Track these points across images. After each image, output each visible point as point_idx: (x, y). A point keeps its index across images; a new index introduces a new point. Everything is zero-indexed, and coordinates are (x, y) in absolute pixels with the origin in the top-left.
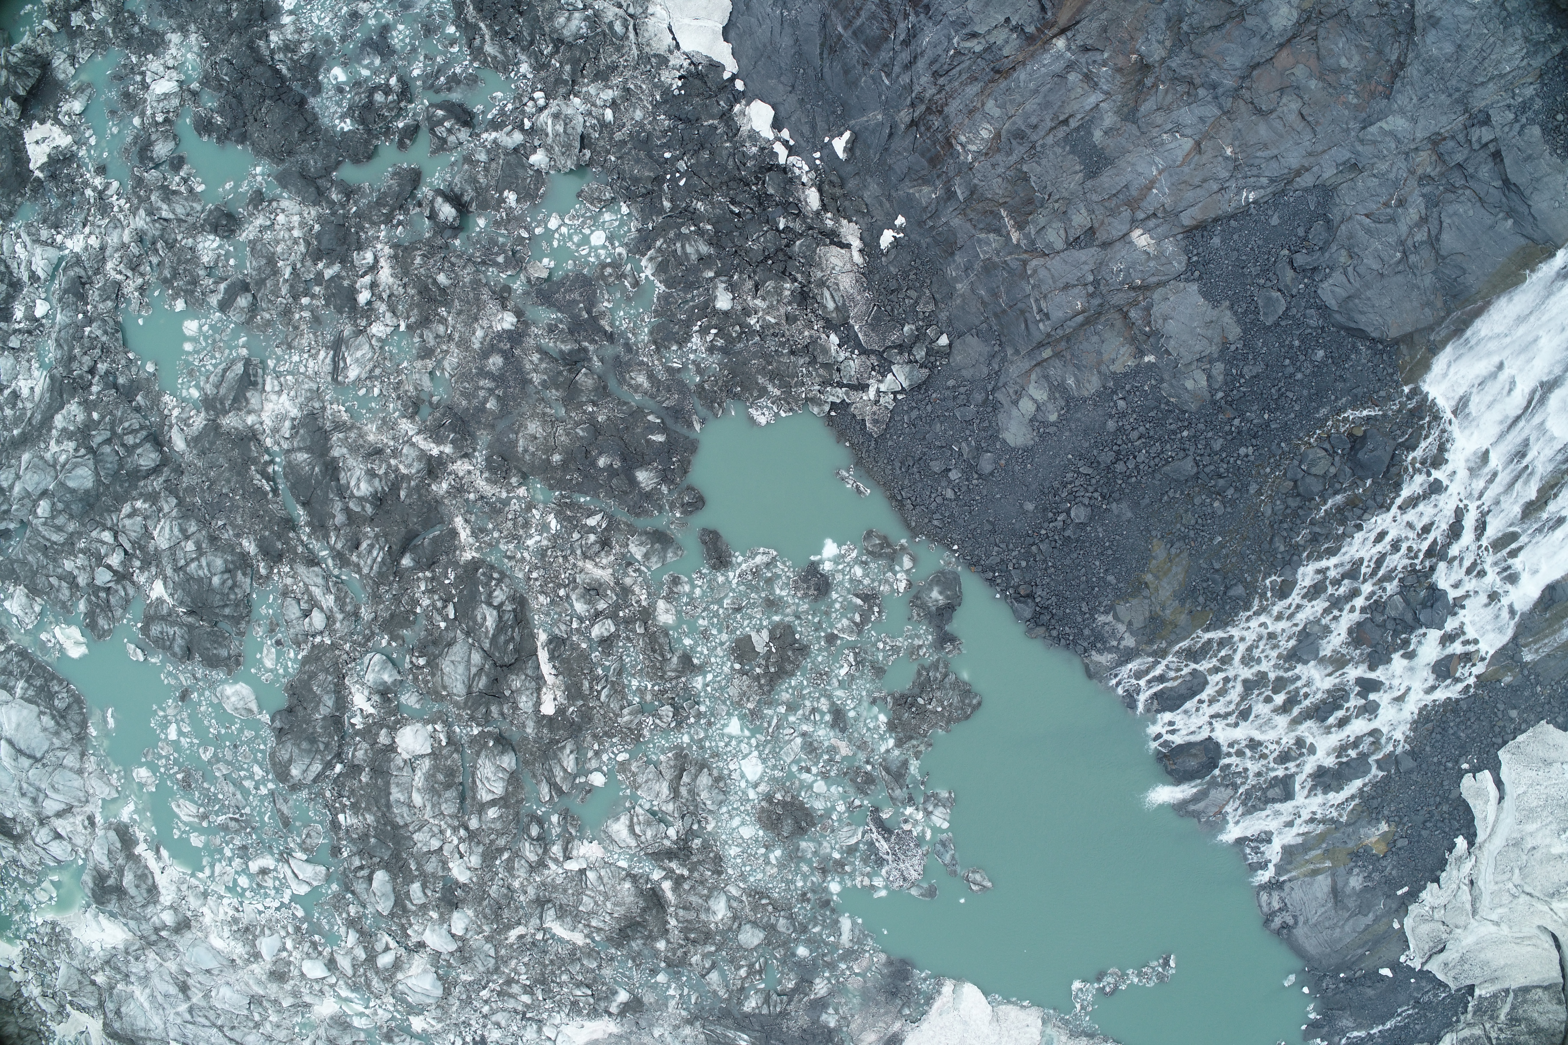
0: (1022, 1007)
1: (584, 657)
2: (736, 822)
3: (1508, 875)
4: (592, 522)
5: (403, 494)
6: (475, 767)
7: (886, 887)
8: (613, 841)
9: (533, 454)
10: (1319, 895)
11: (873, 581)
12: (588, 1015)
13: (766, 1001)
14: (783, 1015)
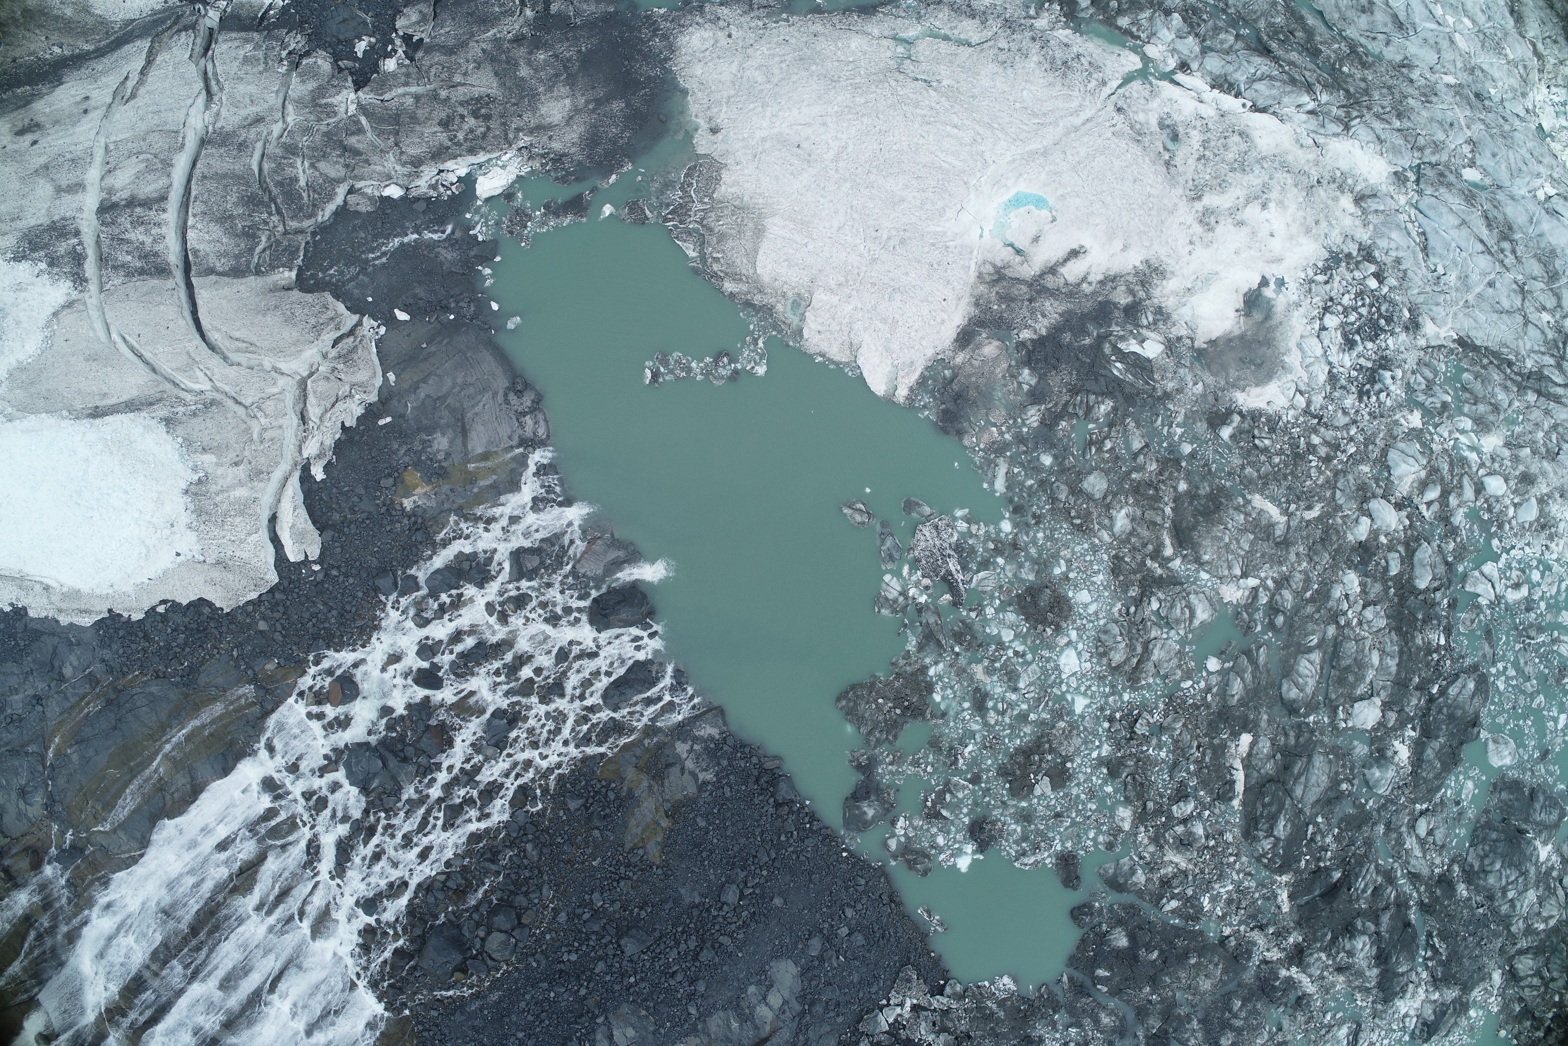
0: (823, 355)
1: (1204, 784)
2: (1092, 609)
3: (267, 435)
4: (1174, 904)
5: (1329, 937)
6: (1318, 682)
7: (955, 519)
8: (1209, 600)
9: (1211, 962)
10: (481, 428)
11: (928, 830)
12: (1261, 415)
13: (1089, 409)
14: (1074, 391)
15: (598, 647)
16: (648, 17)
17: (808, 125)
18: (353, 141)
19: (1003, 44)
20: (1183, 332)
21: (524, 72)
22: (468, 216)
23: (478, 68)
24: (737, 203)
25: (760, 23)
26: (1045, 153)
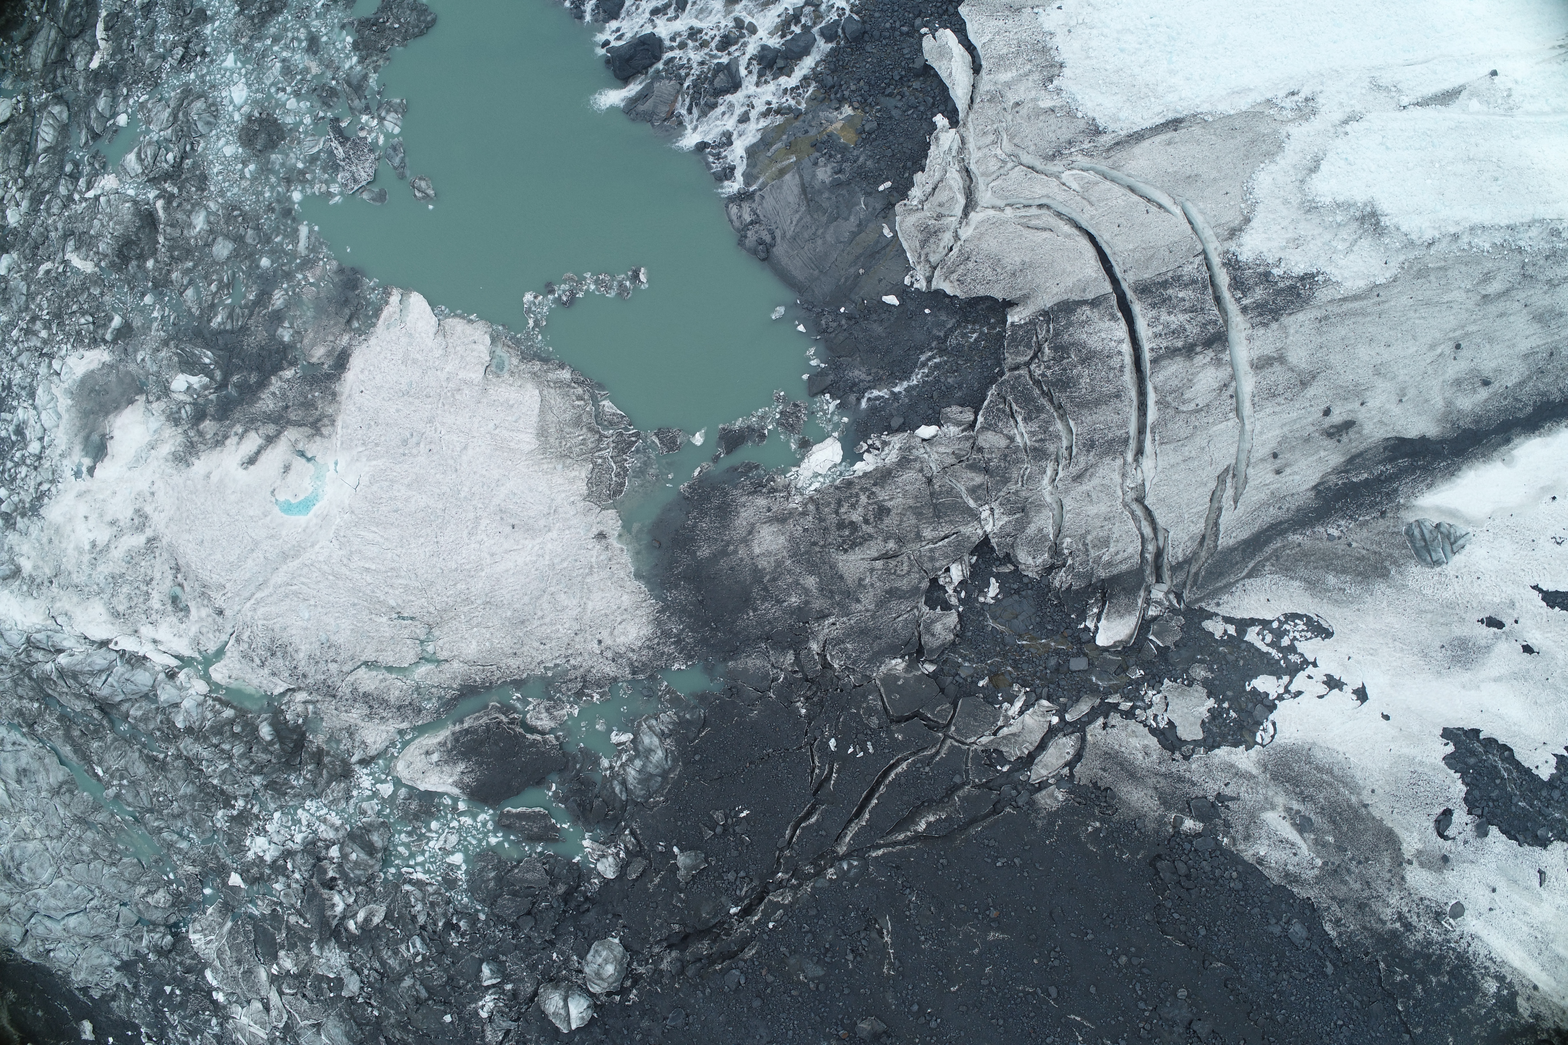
0: (471, 321)
1: (129, 22)
2: (222, 142)
7: (341, 193)
8: (126, 173)
10: (791, 199)
12: (89, 345)
13: (230, 316)
14: (244, 329)
15: (652, 21)
16: (691, 657)
17: (507, 552)
18: (979, 479)
19: (333, 667)
20: (155, 405)
21: (811, 581)
22: (845, 420)
23: (861, 580)
24: (569, 461)
25: (572, 662)
26: (285, 556)
